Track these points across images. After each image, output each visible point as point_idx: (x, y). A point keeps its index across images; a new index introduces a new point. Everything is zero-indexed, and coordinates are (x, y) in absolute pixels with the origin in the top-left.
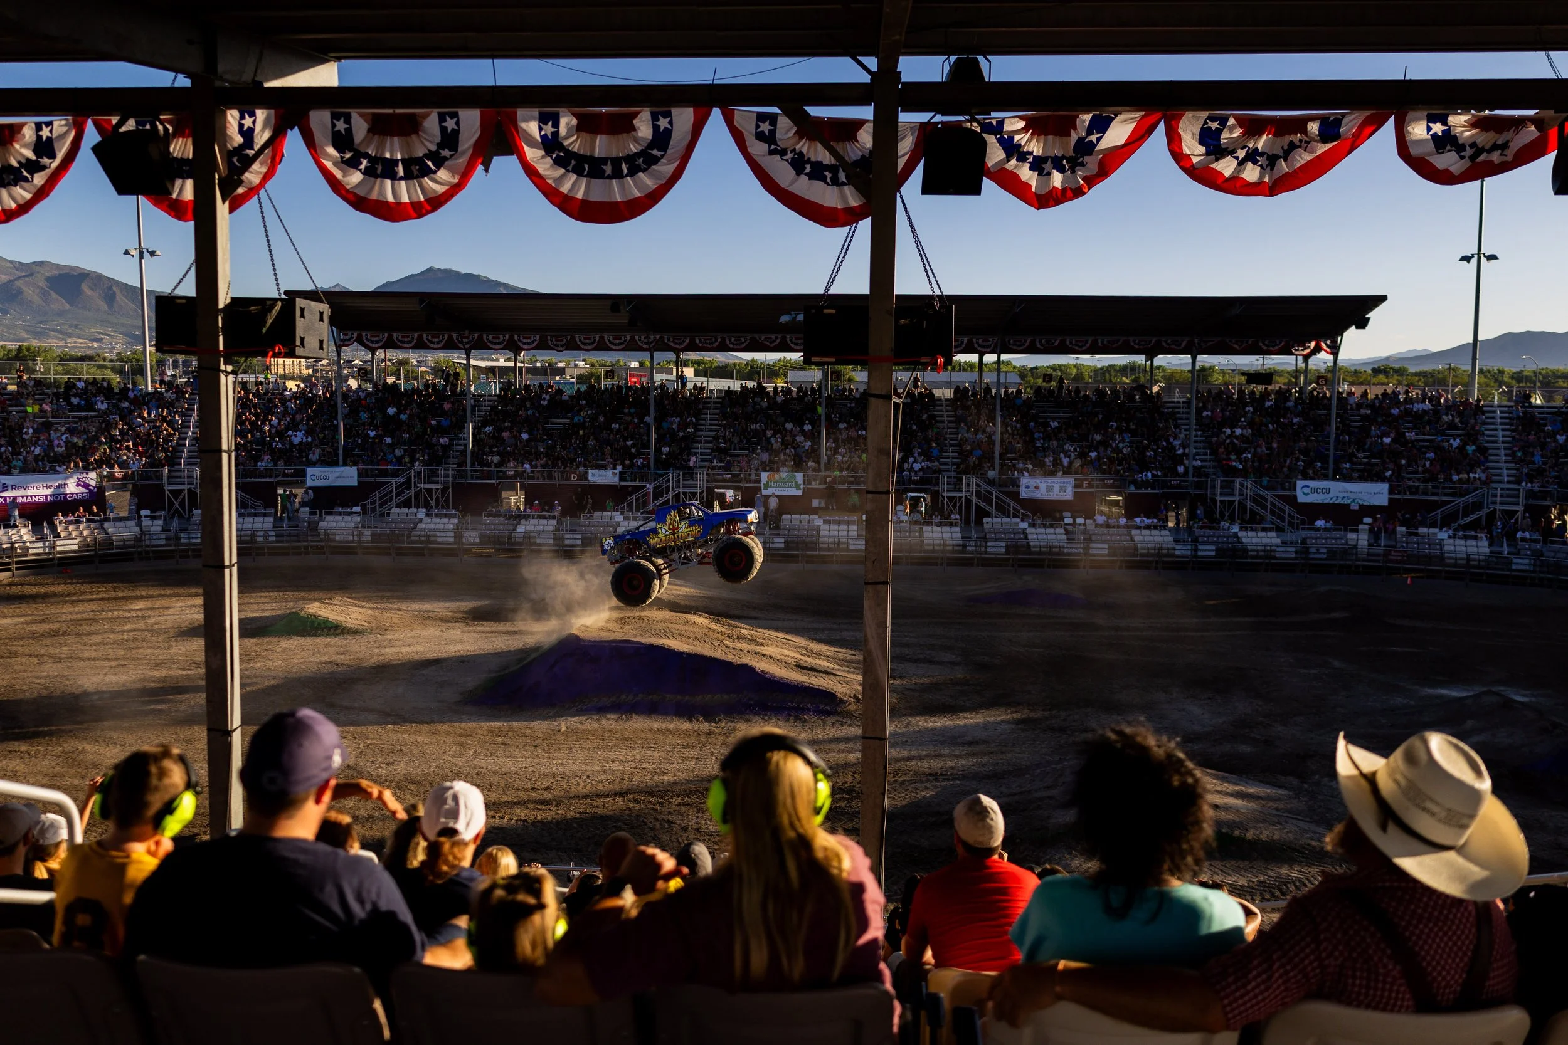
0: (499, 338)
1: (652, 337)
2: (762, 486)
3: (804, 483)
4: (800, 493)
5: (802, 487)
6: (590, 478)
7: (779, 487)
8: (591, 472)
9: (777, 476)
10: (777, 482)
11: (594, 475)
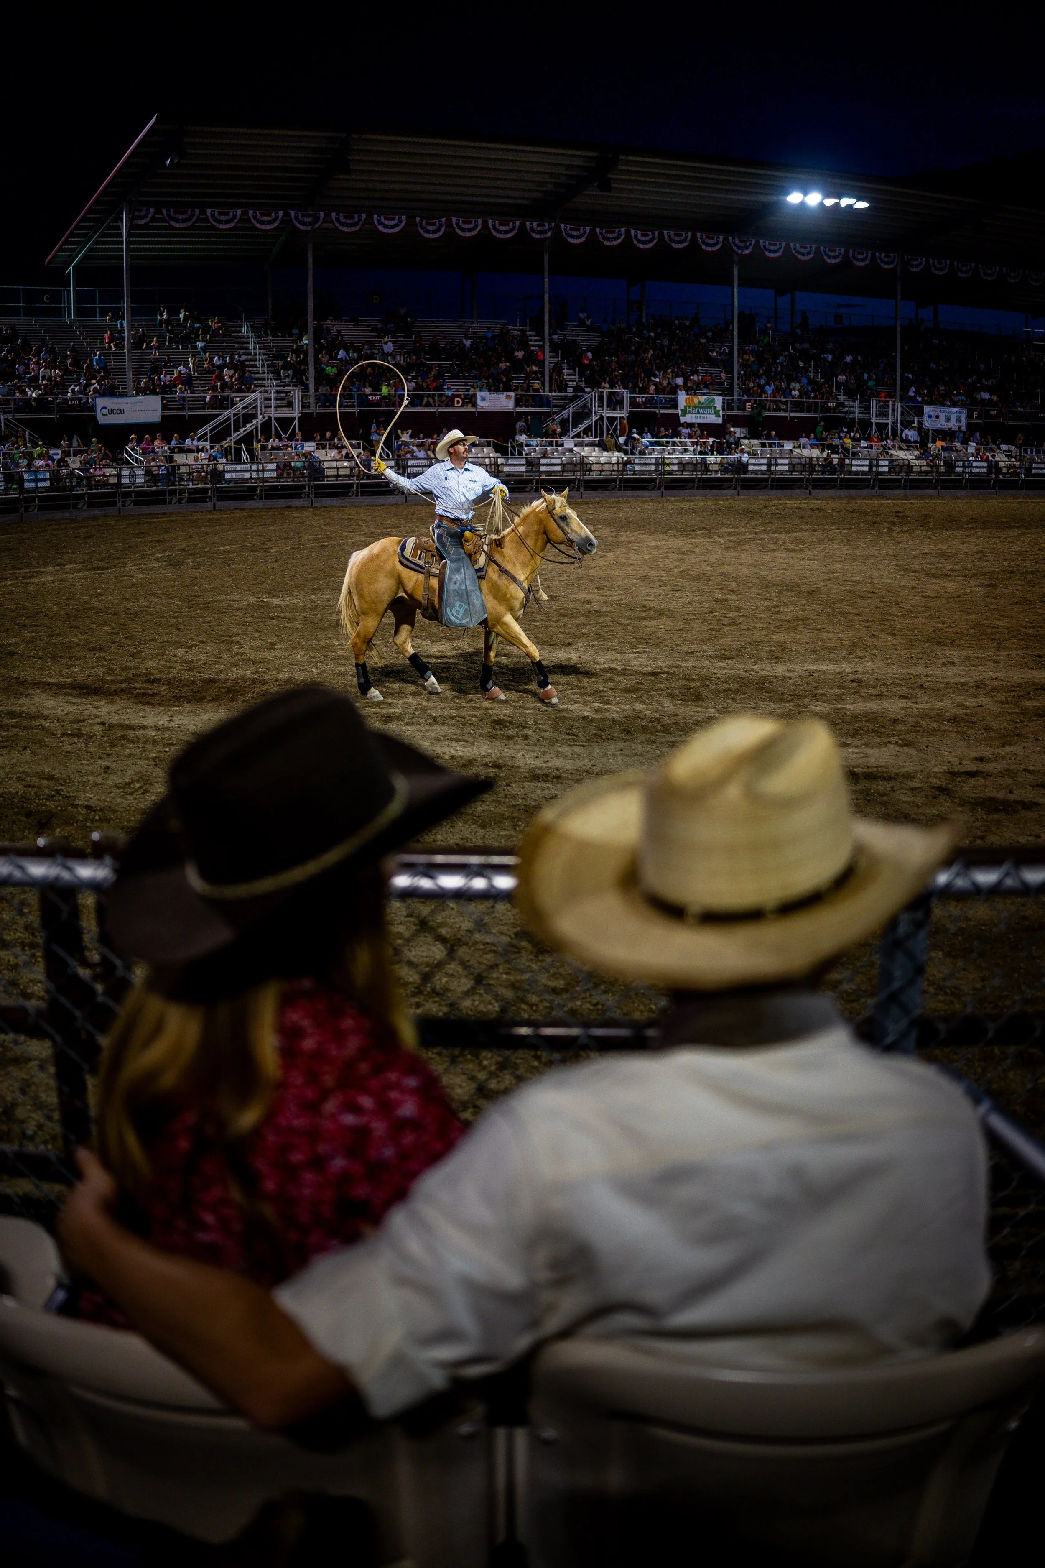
0: (353, 218)
1: (547, 224)
2: (680, 413)
3: (723, 409)
4: (720, 420)
5: (721, 413)
6: (480, 403)
7: (698, 413)
8: (479, 394)
9: (696, 400)
10: (696, 407)
11: (483, 399)
